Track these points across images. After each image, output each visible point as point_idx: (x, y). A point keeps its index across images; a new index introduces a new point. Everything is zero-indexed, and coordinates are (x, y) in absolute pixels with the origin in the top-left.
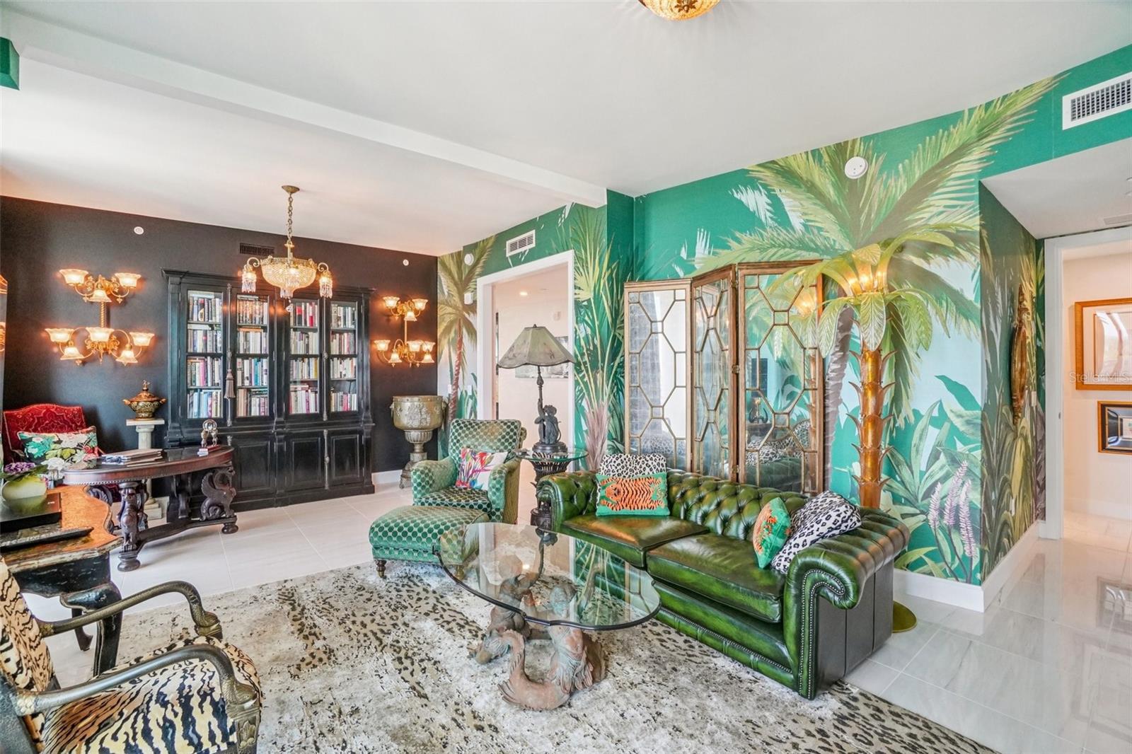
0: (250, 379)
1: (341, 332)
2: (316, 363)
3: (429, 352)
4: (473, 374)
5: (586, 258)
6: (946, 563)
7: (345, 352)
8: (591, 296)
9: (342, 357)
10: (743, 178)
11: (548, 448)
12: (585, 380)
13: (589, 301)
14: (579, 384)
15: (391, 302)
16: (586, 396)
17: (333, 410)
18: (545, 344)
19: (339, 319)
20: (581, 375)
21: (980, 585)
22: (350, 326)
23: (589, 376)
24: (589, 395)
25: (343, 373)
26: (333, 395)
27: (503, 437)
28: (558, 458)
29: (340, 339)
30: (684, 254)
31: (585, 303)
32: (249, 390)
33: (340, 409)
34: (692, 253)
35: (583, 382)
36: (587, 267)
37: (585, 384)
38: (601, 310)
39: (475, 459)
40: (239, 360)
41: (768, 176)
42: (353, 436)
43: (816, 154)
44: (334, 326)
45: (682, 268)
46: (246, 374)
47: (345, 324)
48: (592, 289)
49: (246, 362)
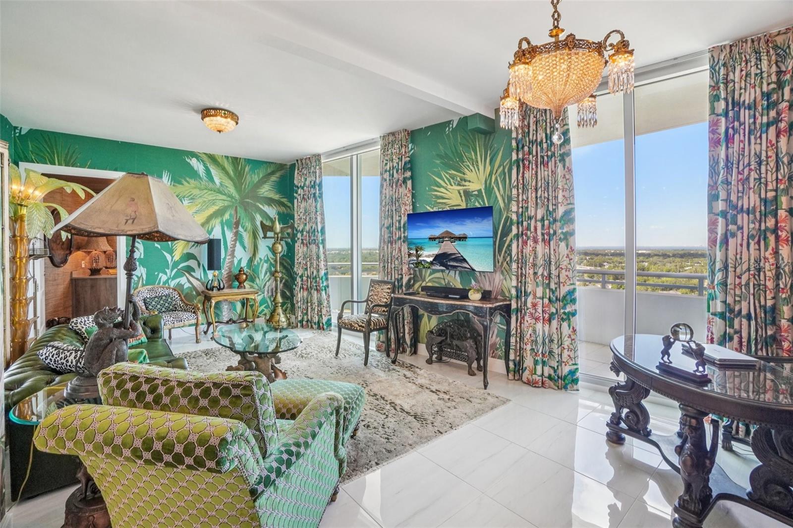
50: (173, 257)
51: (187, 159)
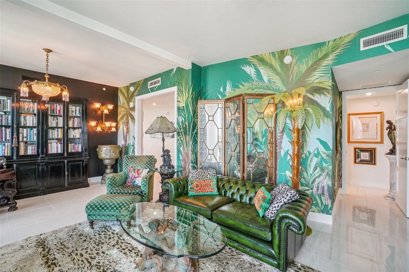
0: (27, 137)
1: (74, 117)
2: (61, 131)
3: (114, 127)
4: (133, 136)
5: (182, 90)
6: (319, 207)
7: (76, 126)
8: (184, 105)
9: (74, 128)
10: (245, 61)
11: (167, 167)
12: (182, 139)
13: (183, 107)
14: (179, 141)
15: (97, 105)
16: (182, 146)
17: (70, 151)
18: (166, 124)
19: (73, 112)
20: (180, 137)
21: (331, 215)
22: (78, 114)
23: (183, 137)
24: (183, 145)
25: (75, 135)
26: (70, 145)
27: (147, 163)
28: (171, 171)
29: (73, 120)
30: (222, 90)
31: (182, 108)
32: (26, 143)
33: (73, 151)
34: (225, 89)
35: (181, 140)
36: (183, 93)
37: (182, 141)
38: (188, 111)
39: (135, 172)
40: (21, 129)
41: (255, 61)
42: (80, 163)
43: (273, 53)
44: (70, 114)
45: (221, 95)
46: (25, 135)
47: (76, 114)
48: (185, 102)
49: (25, 130)
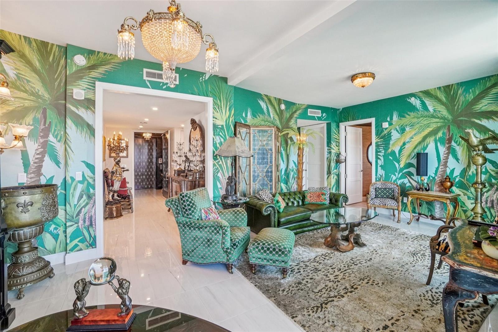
50: (399, 165)
51: (408, 100)
